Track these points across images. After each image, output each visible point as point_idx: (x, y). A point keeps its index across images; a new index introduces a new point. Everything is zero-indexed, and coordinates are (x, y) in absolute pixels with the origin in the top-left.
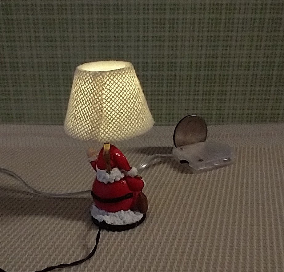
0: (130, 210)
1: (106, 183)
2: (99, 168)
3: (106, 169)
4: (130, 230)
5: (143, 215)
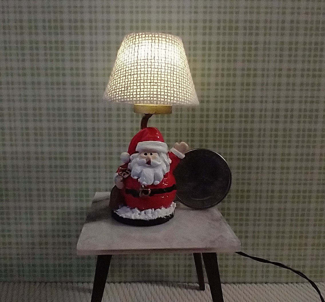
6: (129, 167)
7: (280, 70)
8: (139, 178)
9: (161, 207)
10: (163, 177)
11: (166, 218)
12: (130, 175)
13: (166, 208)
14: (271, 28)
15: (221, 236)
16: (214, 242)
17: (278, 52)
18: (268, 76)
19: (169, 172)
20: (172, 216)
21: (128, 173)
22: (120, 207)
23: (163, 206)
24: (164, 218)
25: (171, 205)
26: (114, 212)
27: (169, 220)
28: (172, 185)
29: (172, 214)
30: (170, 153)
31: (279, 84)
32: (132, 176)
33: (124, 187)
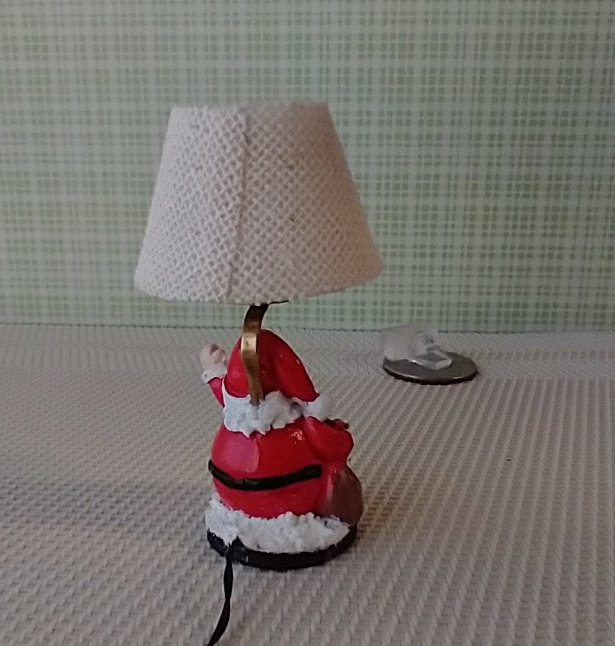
0: (311, 515)
1: (247, 435)
2: (229, 393)
3: (249, 396)
4: (310, 569)
5: (347, 531)
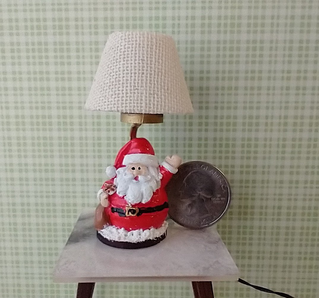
6: (115, 183)
7: (289, 72)
8: (125, 196)
9: (150, 227)
10: (152, 194)
11: (156, 240)
12: (116, 192)
13: (156, 229)
14: (278, 25)
15: (217, 262)
16: (208, 269)
17: (287, 52)
18: (275, 79)
19: (160, 188)
20: (163, 237)
21: (113, 190)
22: (105, 227)
23: (152, 227)
24: (154, 239)
25: (163, 225)
26: (99, 232)
27: (159, 242)
28: (163, 204)
29: (163, 235)
30: (161, 167)
31: (288, 88)
32: (117, 193)
33: (110, 205)
